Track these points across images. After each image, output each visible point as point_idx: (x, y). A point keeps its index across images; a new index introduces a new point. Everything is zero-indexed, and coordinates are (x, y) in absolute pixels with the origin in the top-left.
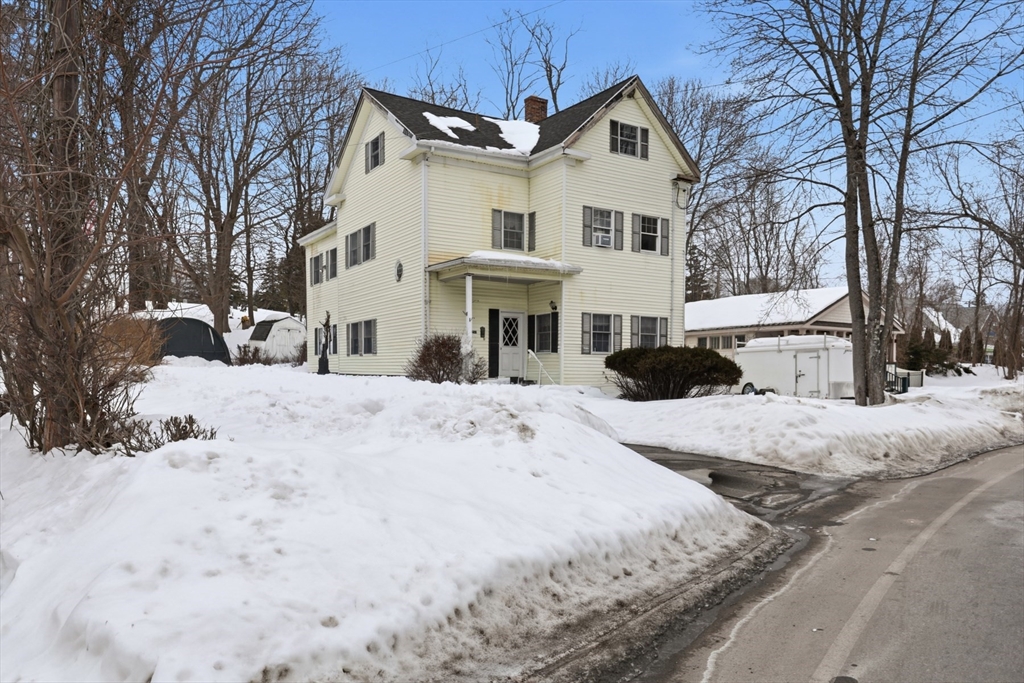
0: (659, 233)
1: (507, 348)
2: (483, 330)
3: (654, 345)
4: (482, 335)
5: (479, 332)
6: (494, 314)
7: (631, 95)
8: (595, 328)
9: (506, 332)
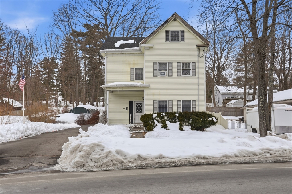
0: (191, 68)
1: (137, 113)
2: (127, 108)
3: (190, 111)
4: (127, 109)
5: (125, 109)
6: (131, 103)
7: (175, 20)
8: (159, 105)
9: (137, 108)
